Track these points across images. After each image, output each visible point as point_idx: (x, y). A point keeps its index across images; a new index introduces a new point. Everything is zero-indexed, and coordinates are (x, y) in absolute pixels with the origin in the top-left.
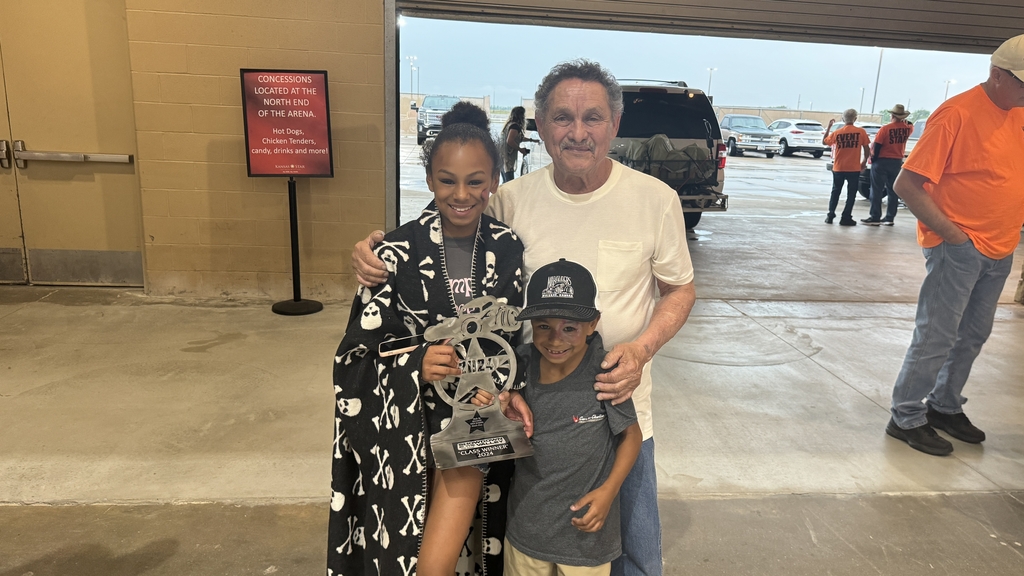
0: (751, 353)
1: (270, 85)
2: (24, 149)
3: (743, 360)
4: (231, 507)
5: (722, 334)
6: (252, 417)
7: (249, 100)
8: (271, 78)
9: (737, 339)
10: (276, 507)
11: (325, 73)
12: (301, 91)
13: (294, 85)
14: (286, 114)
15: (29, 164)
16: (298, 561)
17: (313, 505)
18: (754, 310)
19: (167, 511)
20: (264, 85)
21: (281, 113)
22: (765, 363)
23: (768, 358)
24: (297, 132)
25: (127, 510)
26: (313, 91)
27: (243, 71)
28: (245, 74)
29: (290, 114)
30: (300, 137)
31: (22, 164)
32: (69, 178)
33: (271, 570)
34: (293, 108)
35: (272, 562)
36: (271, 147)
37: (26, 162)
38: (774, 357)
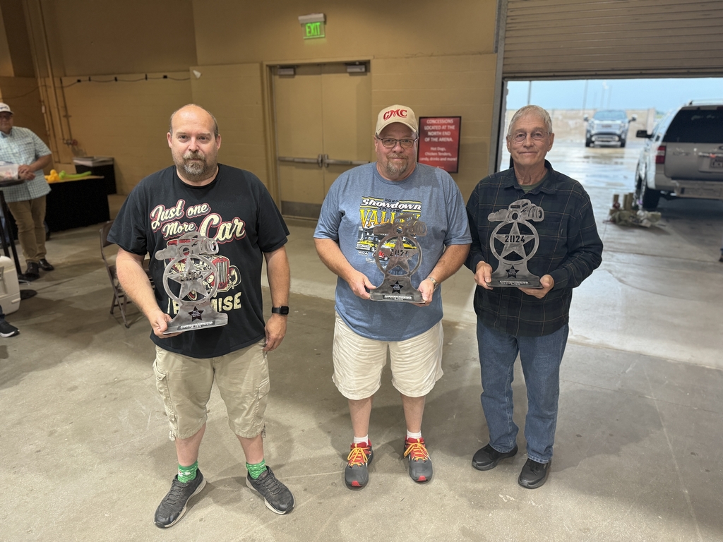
1: (432, 125)
2: (328, 158)
8: (433, 121)
11: (460, 117)
12: (447, 127)
13: (444, 124)
14: (438, 139)
15: (329, 166)
20: (429, 125)
21: (436, 139)
24: (442, 149)
26: (453, 127)
28: (422, 120)
29: (440, 139)
30: (444, 152)
31: (326, 165)
34: (442, 136)
36: (429, 157)
37: (328, 164)
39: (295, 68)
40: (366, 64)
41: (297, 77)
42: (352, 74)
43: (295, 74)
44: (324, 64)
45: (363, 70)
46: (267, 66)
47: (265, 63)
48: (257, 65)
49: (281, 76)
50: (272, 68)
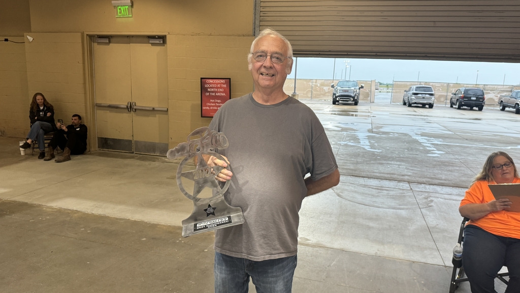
0: (393, 204)
1: (210, 83)
2: (135, 105)
3: (385, 206)
4: (146, 223)
5: (388, 195)
6: (172, 200)
7: (203, 89)
8: (211, 81)
9: (393, 198)
10: (158, 225)
11: (230, 79)
12: (221, 86)
13: (219, 83)
14: (215, 94)
15: (137, 111)
16: (153, 239)
17: (170, 226)
18: (419, 188)
19: (127, 221)
20: (208, 84)
21: (214, 94)
22: (394, 208)
23: (398, 207)
24: (219, 101)
25: (117, 219)
26: (225, 86)
27: (201, 78)
28: (202, 80)
29: (217, 94)
30: (220, 103)
31: (134, 110)
32: (148, 116)
33: (144, 239)
34: (218, 92)
35: (145, 237)
36: (210, 106)
38: (402, 207)
39: (109, 39)
40: (163, 38)
41: (111, 44)
42: (153, 44)
43: (110, 42)
44: (133, 36)
45: (162, 42)
46: (87, 35)
47: (86, 33)
48: (80, 34)
49: (99, 43)
50: (91, 37)
